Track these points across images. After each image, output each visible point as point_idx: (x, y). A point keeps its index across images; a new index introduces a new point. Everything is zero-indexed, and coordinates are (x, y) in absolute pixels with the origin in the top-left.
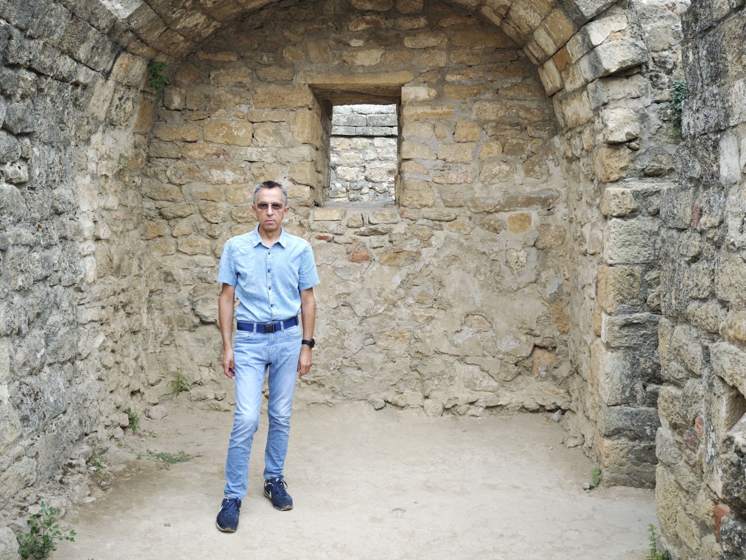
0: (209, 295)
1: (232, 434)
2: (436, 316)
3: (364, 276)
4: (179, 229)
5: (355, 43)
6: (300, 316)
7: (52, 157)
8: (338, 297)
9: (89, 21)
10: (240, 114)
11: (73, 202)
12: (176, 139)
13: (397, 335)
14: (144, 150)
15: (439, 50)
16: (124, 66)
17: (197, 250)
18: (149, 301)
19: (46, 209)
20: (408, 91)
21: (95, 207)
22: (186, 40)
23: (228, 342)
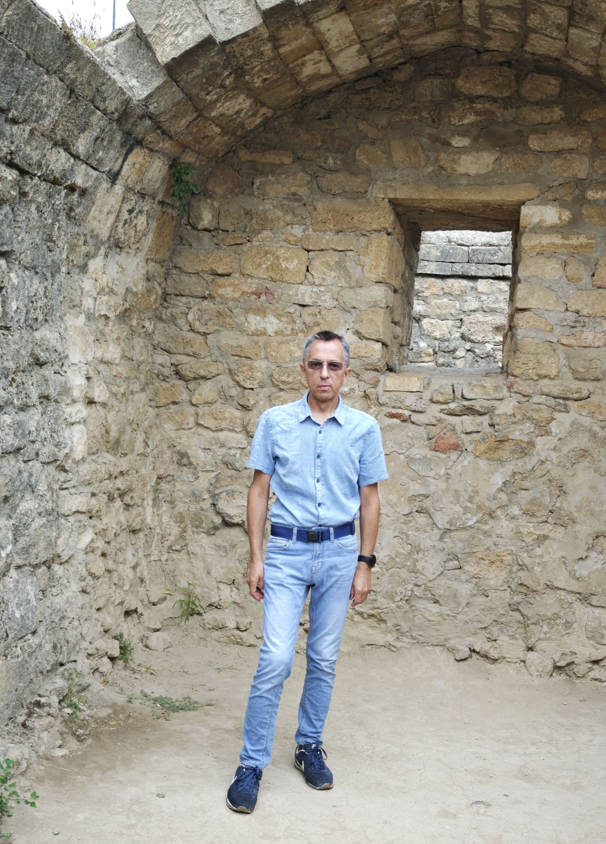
0: (236, 487)
1: (256, 678)
2: (551, 535)
3: (450, 472)
4: (200, 395)
5: (458, 142)
6: (357, 523)
7: (35, 287)
8: (412, 499)
9: (92, 101)
10: (291, 239)
11: (60, 349)
12: (203, 271)
13: (493, 558)
14: (160, 284)
15: (578, 154)
16: (137, 166)
17: (224, 425)
18: (156, 490)
19: (23, 357)
20: (530, 212)
21: (90, 358)
22: (224, 132)
23: (257, 551)
